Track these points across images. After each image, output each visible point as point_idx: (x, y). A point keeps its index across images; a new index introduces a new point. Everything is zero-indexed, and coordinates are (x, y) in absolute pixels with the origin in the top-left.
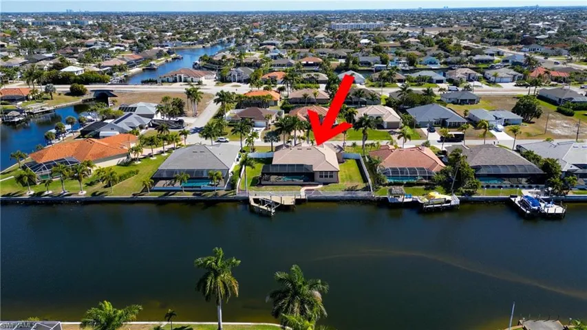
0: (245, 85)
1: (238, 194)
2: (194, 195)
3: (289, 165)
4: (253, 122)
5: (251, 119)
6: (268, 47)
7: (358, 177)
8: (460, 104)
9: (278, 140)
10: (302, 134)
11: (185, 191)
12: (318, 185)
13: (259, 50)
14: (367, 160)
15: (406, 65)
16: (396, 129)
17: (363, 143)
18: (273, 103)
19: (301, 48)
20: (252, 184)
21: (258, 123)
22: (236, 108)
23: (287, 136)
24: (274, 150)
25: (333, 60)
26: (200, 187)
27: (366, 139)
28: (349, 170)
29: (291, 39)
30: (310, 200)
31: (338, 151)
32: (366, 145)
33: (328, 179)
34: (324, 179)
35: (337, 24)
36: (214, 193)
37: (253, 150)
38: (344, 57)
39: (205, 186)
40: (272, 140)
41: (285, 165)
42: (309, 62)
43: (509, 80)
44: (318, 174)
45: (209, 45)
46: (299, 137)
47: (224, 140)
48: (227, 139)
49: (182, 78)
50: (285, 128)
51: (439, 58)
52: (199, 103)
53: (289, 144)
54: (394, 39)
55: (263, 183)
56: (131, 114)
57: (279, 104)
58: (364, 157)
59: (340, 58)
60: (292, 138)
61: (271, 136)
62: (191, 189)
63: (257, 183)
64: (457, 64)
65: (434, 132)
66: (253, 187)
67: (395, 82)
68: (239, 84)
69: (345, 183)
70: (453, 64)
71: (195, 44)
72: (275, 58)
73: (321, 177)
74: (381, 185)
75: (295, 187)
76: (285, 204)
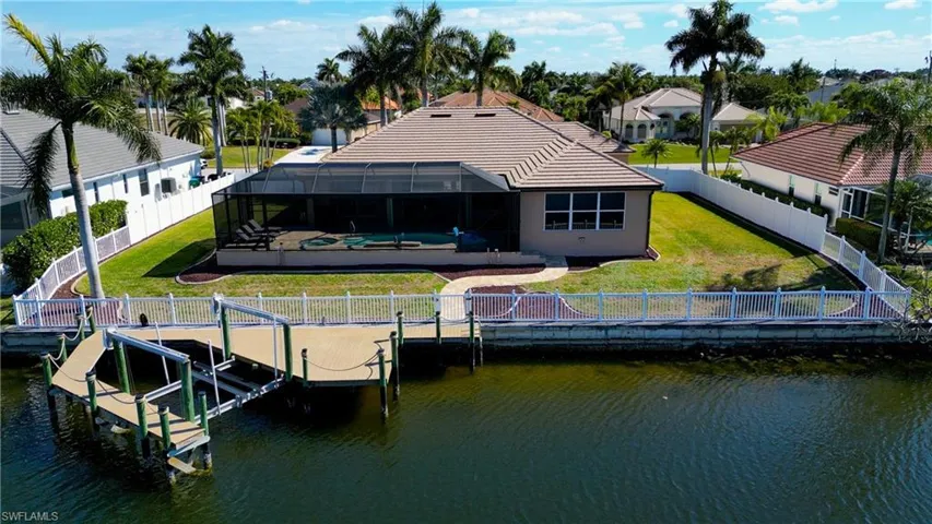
20: (165, 270)
33: (598, 238)
34: (570, 240)
44: (542, 211)
66: (159, 283)
69: (692, 259)
75: (407, 276)
76: (310, 378)
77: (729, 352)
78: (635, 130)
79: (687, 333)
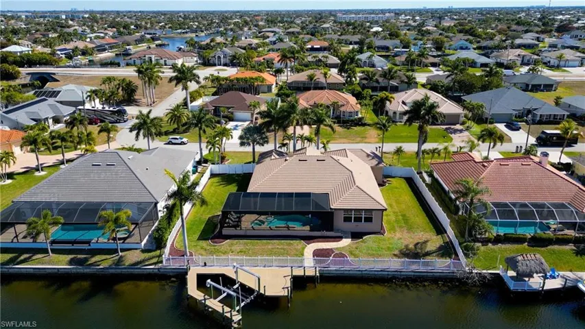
0: (233, 69)
1: (167, 260)
2: (71, 262)
3: (280, 195)
4: (232, 113)
5: (229, 108)
6: (268, 34)
7: (420, 218)
8: (531, 91)
9: (265, 141)
10: (306, 131)
11: (54, 251)
12: (340, 238)
13: (257, 37)
14: (428, 179)
15: (433, 49)
16: (455, 125)
17: (419, 148)
18: (266, 89)
19: (305, 34)
20: (204, 236)
21: (239, 114)
22: (213, 95)
23: (280, 134)
24: (256, 159)
25: (342, 46)
26: (88, 242)
27: (424, 142)
28: (398, 202)
29: (294, 27)
30: (326, 278)
31: (375, 162)
32: (424, 152)
33: (363, 226)
34: (353, 226)
35: (344, 16)
36: (115, 257)
37: (223, 159)
38: (356, 43)
39: (99, 239)
40: (254, 141)
41: (272, 195)
42: (315, 47)
43: (577, 63)
44: (342, 215)
45: (203, 34)
46: (301, 137)
47: (179, 141)
48: (185, 140)
49: (153, 59)
50: (277, 120)
51: (471, 42)
52: (156, 87)
53: (284, 150)
54: (408, 28)
55: (225, 231)
56: (45, 100)
57: (275, 90)
58: (419, 173)
59: (351, 44)
60: (289, 138)
61: (253, 135)
62: (69, 246)
63: (214, 231)
64: (495, 48)
65: (518, 129)
66: (204, 244)
67: (427, 66)
68: (225, 68)
69: (398, 235)
70: (490, 48)
71: (186, 33)
72: (274, 43)
73: (347, 219)
74: (476, 240)
75: (292, 242)
76: (266, 294)
77: (403, 280)
78: (398, 115)
79: (389, 273)
